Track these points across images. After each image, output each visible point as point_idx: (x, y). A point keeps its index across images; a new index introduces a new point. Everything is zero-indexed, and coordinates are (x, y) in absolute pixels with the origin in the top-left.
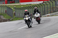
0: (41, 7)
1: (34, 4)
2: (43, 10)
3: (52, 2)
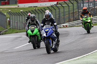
1: (41, 6)
3: (73, 4)
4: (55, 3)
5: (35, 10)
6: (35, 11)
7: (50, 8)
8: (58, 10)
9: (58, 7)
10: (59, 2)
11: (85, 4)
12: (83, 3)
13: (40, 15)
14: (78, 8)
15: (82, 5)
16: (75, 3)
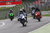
0: (14, 9)
1: (7, 7)
2: (16, 12)
3: (24, 6)
4: (15, 5)
7: (12, 8)
8: (16, 9)
9: (16, 7)
10: (17, 5)
11: (30, 6)
12: (29, 5)
13: (7, 11)
14: (27, 8)
15: (29, 6)
16: (25, 5)
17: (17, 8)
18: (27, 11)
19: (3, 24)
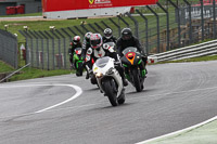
1: (95, 17)
3: (166, 11)
4: (128, 9)
5: (82, 25)
6: (81, 29)
7: (116, 21)
8: (133, 27)
9: (132, 19)
10: (137, 7)
11: (193, 13)
12: (190, 10)
14: (179, 20)
15: (187, 14)
16: (171, 9)
17: (136, 23)
18: (179, 32)
19: (75, 92)
